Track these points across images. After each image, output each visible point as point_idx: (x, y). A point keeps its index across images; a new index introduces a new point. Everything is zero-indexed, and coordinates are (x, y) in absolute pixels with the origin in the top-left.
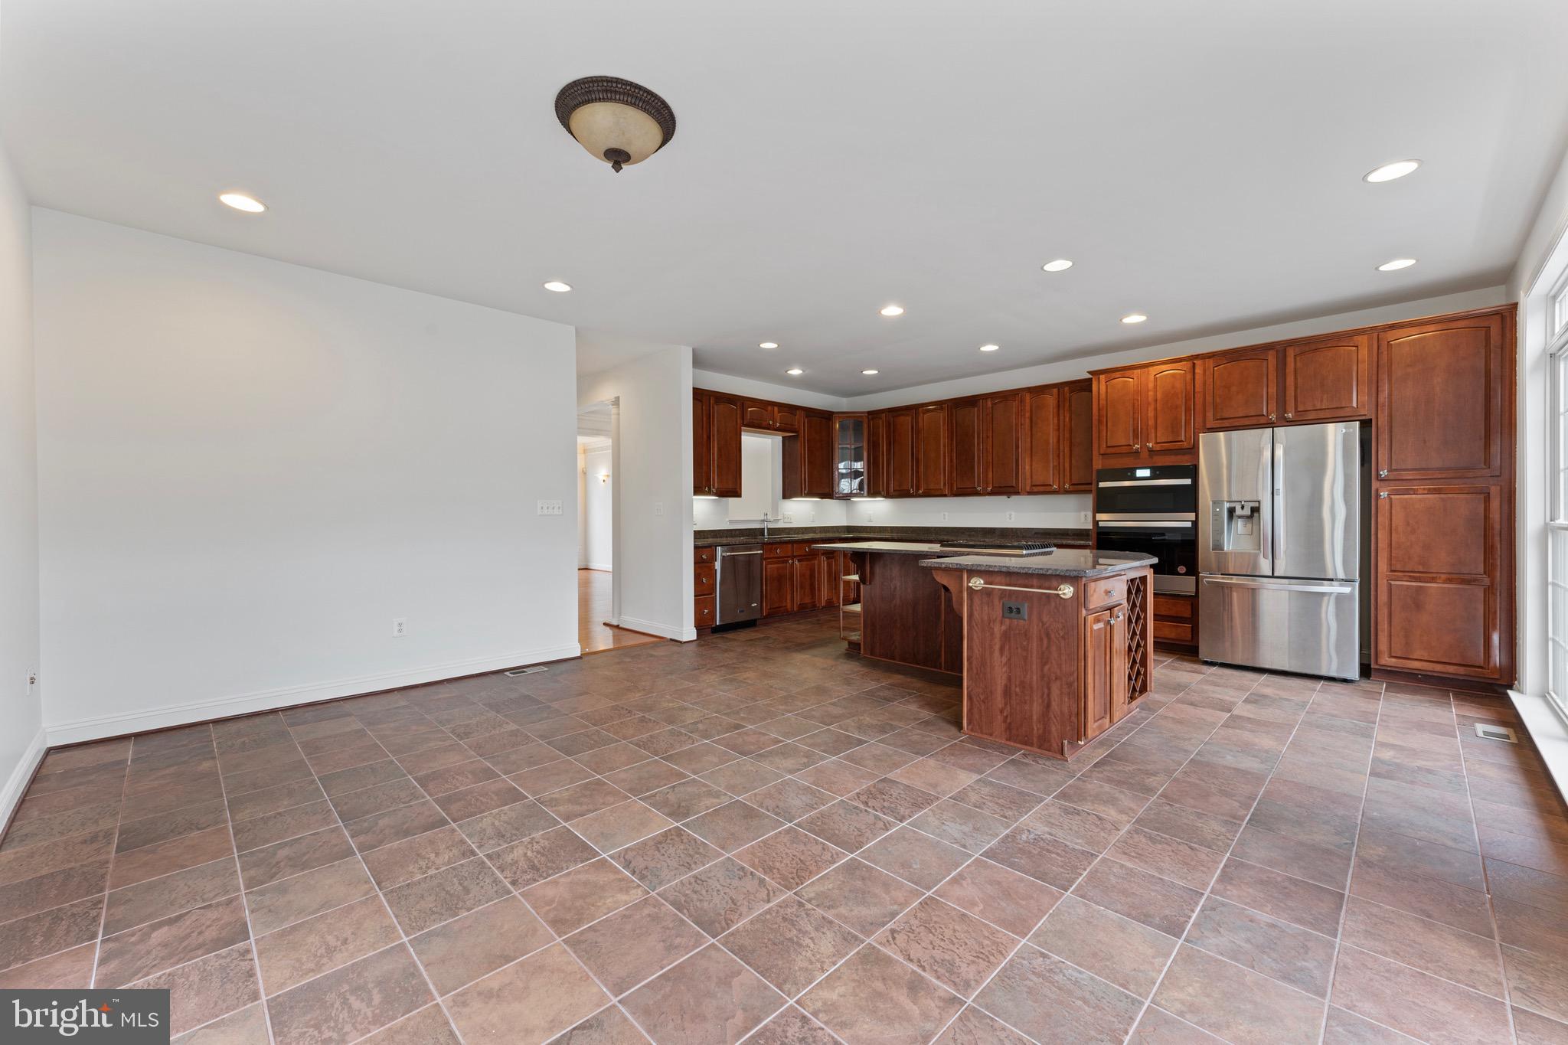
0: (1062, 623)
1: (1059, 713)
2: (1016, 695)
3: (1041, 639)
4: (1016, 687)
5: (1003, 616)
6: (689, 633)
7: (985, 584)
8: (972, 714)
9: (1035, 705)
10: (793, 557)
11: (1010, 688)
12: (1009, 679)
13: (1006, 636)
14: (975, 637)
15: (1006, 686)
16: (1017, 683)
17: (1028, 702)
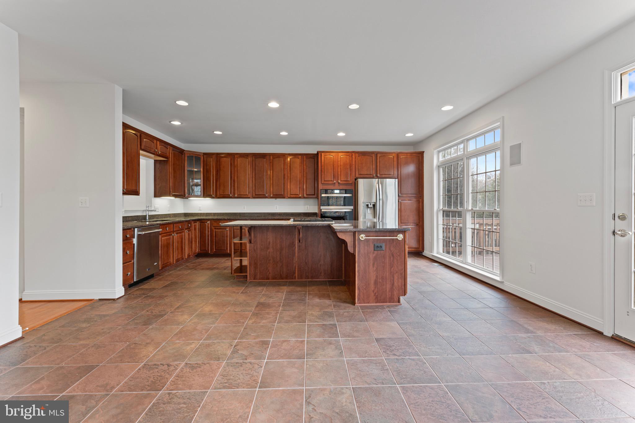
0: (398, 250)
1: (397, 286)
2: (380, 282)
3: (390, 258)
4: (380, 279)
5: (374, 250)
6: (119, 291)
7: (366, 237)
8: (360, 296)
9: (388, 285)
10: (173, 232)
11: (377, 281)
12: (377, 277)
13: (375, 259)
14: (361, 261)
15: (375, 280)
16: (380, 278)
17: (385, 285)
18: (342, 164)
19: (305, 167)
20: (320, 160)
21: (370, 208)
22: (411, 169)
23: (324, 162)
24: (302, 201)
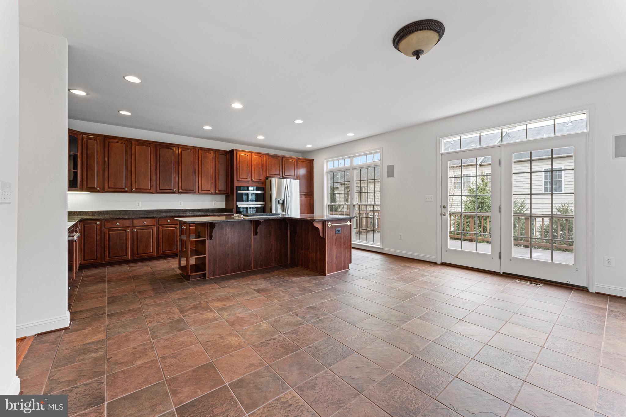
1: (347, 258)
2: (339, 257)
3: (344, 238)
7: (331, 224)
8: (328, 268)
9: (342, 258)
11: (337, 256)
13: (336, 240)
14: (329, 242)
16: (339, 253)
18: (255, 163)
19: (217, 163)
20: (236, 158)
21: (280, 203)
22: (302, 171)
23: (240, 159)
24: (208, 197)
